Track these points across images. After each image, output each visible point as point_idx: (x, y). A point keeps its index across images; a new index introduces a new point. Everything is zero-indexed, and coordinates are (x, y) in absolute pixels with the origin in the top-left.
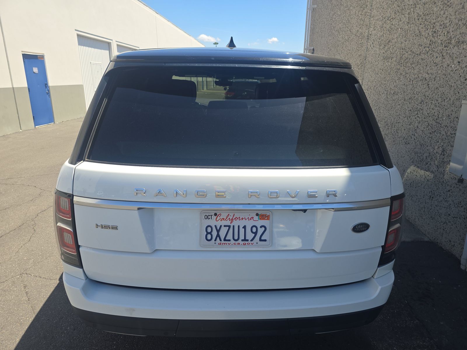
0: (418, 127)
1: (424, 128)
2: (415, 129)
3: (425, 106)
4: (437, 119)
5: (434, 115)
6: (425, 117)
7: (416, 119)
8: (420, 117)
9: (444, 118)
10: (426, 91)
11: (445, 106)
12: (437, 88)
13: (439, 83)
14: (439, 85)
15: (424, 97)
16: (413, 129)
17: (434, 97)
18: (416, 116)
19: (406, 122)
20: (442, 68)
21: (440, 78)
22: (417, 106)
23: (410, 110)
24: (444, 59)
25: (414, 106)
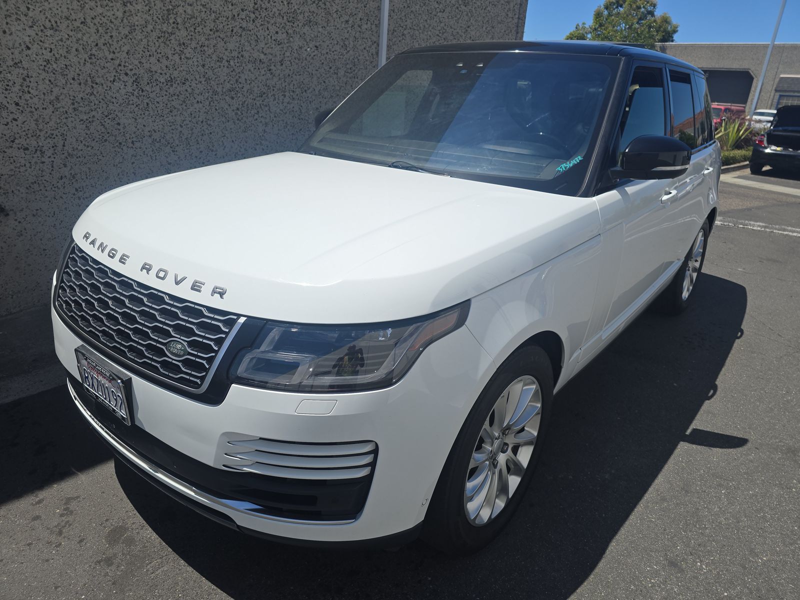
0: (265, 131)
1: (279, 130)
2: (261, 134)
3: (272, 100)
4: (299, 115)
5: (293, 111)
6: (276, 115)
7: (256, 121)
8: (265, 116)
9: (311, 112)
10: (268, 80)
11: (308, 97)
12: (289, 75)
13: (292, 69)
14: (292, 71)
15: (266, 88)
16: (255, 135)
17: (286, 88)
18: (256, 116)
19: (231, 129)
20: (291, 49)
21: (291, 63)
22: (252, 101)
23: (238, 109)
24: (291, 39)
25: (245, 102)
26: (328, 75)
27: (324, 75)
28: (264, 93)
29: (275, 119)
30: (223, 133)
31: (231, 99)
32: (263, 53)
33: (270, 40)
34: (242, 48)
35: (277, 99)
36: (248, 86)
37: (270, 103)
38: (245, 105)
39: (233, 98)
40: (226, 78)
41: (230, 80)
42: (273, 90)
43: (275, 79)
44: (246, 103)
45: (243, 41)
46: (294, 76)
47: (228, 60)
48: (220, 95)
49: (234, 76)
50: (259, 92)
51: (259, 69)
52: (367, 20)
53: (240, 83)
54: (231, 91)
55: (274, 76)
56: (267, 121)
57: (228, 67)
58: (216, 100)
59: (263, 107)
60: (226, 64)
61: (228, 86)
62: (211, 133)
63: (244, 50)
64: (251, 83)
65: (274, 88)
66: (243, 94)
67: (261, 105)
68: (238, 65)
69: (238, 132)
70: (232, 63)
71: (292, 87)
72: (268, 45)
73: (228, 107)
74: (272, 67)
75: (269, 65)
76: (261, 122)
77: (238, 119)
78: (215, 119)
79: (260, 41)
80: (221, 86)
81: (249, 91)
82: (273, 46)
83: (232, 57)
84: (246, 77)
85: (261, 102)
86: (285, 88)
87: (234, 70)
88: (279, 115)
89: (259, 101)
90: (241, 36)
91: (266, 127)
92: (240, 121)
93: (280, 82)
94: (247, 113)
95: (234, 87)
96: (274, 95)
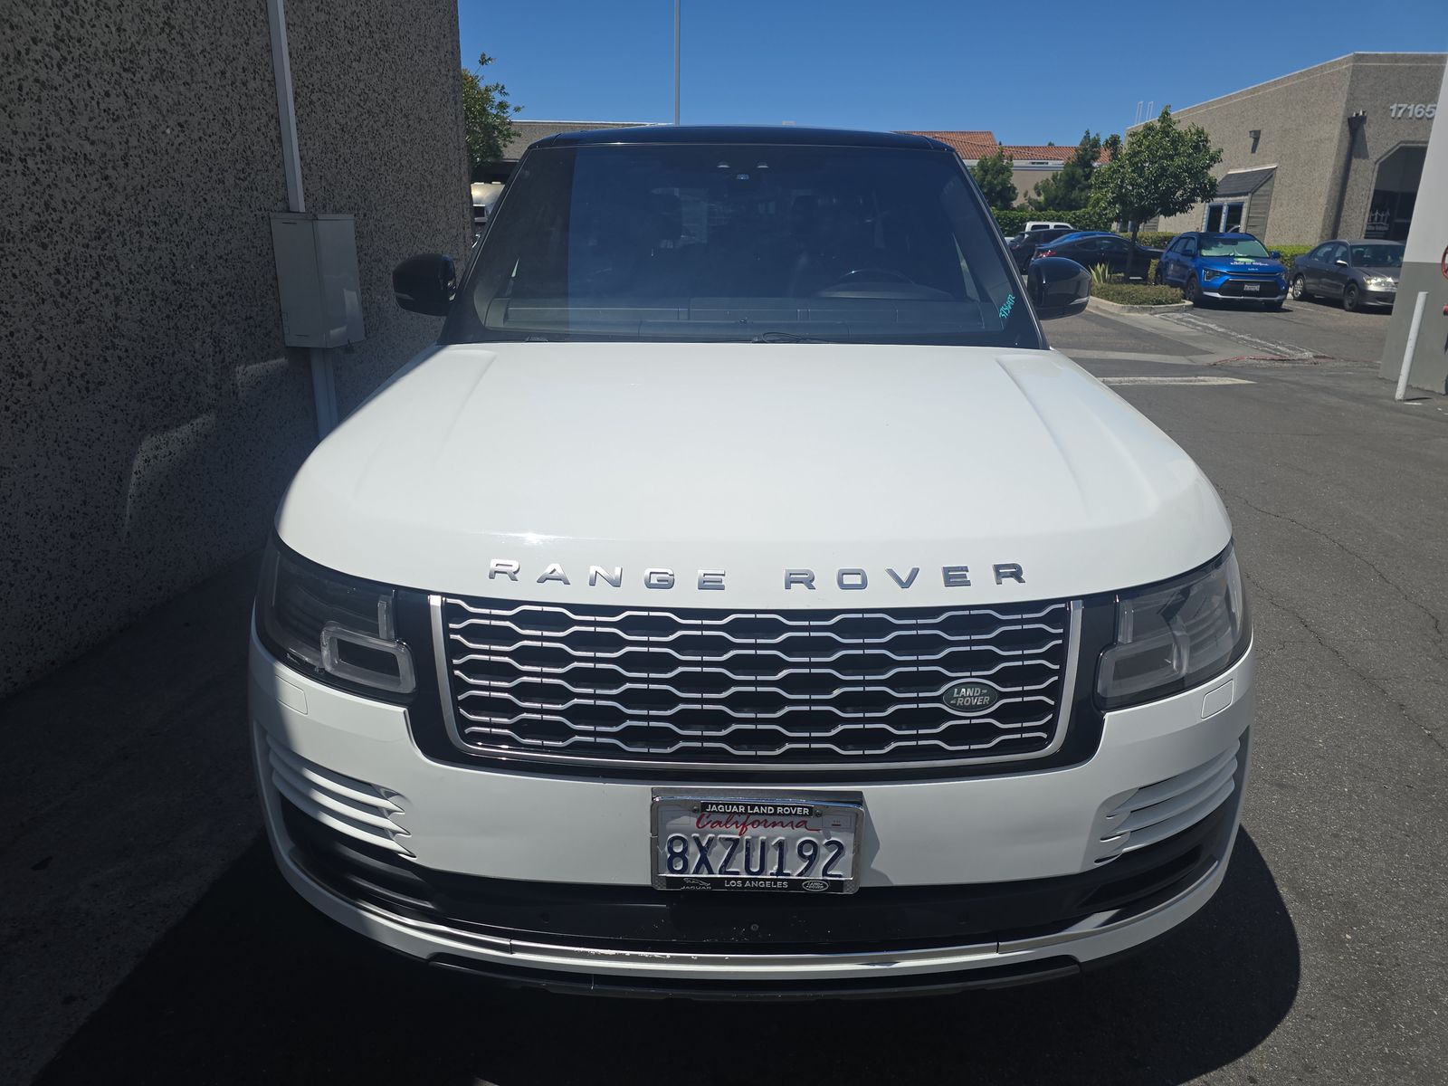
0: (117, 317)
1: (142, 310)
2: (110, 325)
3: (119, 244)
4: (173, 275)
5: (161, 266)
6: (133, 279)
7: (97, 295)
8: (112, 282)
9: (192, 267)
10: (105, 199)
11: (182, 235)
12: (143, 188)
13: (145, 175)
14: (146, 179)
15: (106, 219)
16: (100, 329)
17: (142, 215)
18: (96, 285)
19: (51, 318)
20: (137, 131)
21: (142, 161)
22: (83, 250)
23: (58, 271)
24: (134, 107)
25: (69, 253)
26: (209, 185)
27: (201, 185)
28: (104, 231)
29: (131, 287)
30: (36, 330)
31: (41, 249)
32: (88, 139)
33: (97, 111)
34: (46, 129)
35: (128, 243)
36: (71, 215)
37: (118, 253)
38: (71, 261)
39: (44, 246)
40: (24, 198)
41: (33, 203)
42: (119, 222)
43: (120, 198)
44: (72, 255)
45: (45, 113)
46: (151, 190)
47: (23, 157)
48: (17, 241)
49: (39, 195)
50: (93, 229)
51: (85, 176)
52: (254, 71)
53: (54, 210)
54: (38, 231)
55: (116, 190)
56: (118, 291)
57: (24, 174)
58: (11, 253)
59: (105, 261)
60: (20, 166)
61: (31, 218)
62: (12, 334)
63: (50, 132)
64: (75, 208)
65: (120, 218)
66: (62, 235)
67: (102, 258)
68: (43, 168)
69: (67, 325)
70: (30, 163)
71: (152, 215)
72: (94, 123)
73: (38, 268)
74: (110, 172)
75: (103, 166)
76: (107, 296)
77: (62, 295)
78: (15, 299)
79: (79, 113)
80: (17, 219)
81: (74, 227)
82: (104, 123)
83: (30, 149)
84: (64, 195)
85: (99, 251)
86: (140, 217)
87: (37, 179)
88: (137, 276)
89: (95, 248)
90: (39, 100)
91: (116, 306)
92: (67, 298)
93: (128, 204)
94: (77, 278)
95: (43, 219)
96: (122, 233)
